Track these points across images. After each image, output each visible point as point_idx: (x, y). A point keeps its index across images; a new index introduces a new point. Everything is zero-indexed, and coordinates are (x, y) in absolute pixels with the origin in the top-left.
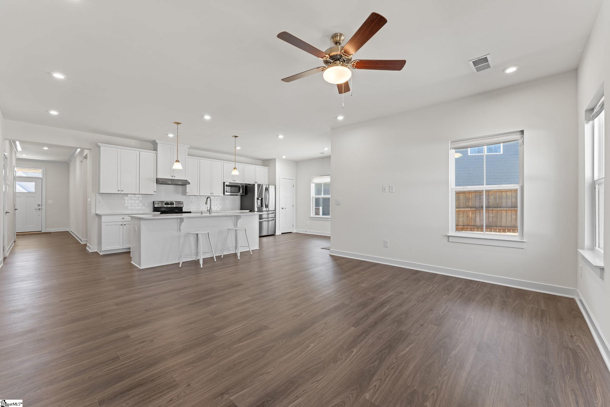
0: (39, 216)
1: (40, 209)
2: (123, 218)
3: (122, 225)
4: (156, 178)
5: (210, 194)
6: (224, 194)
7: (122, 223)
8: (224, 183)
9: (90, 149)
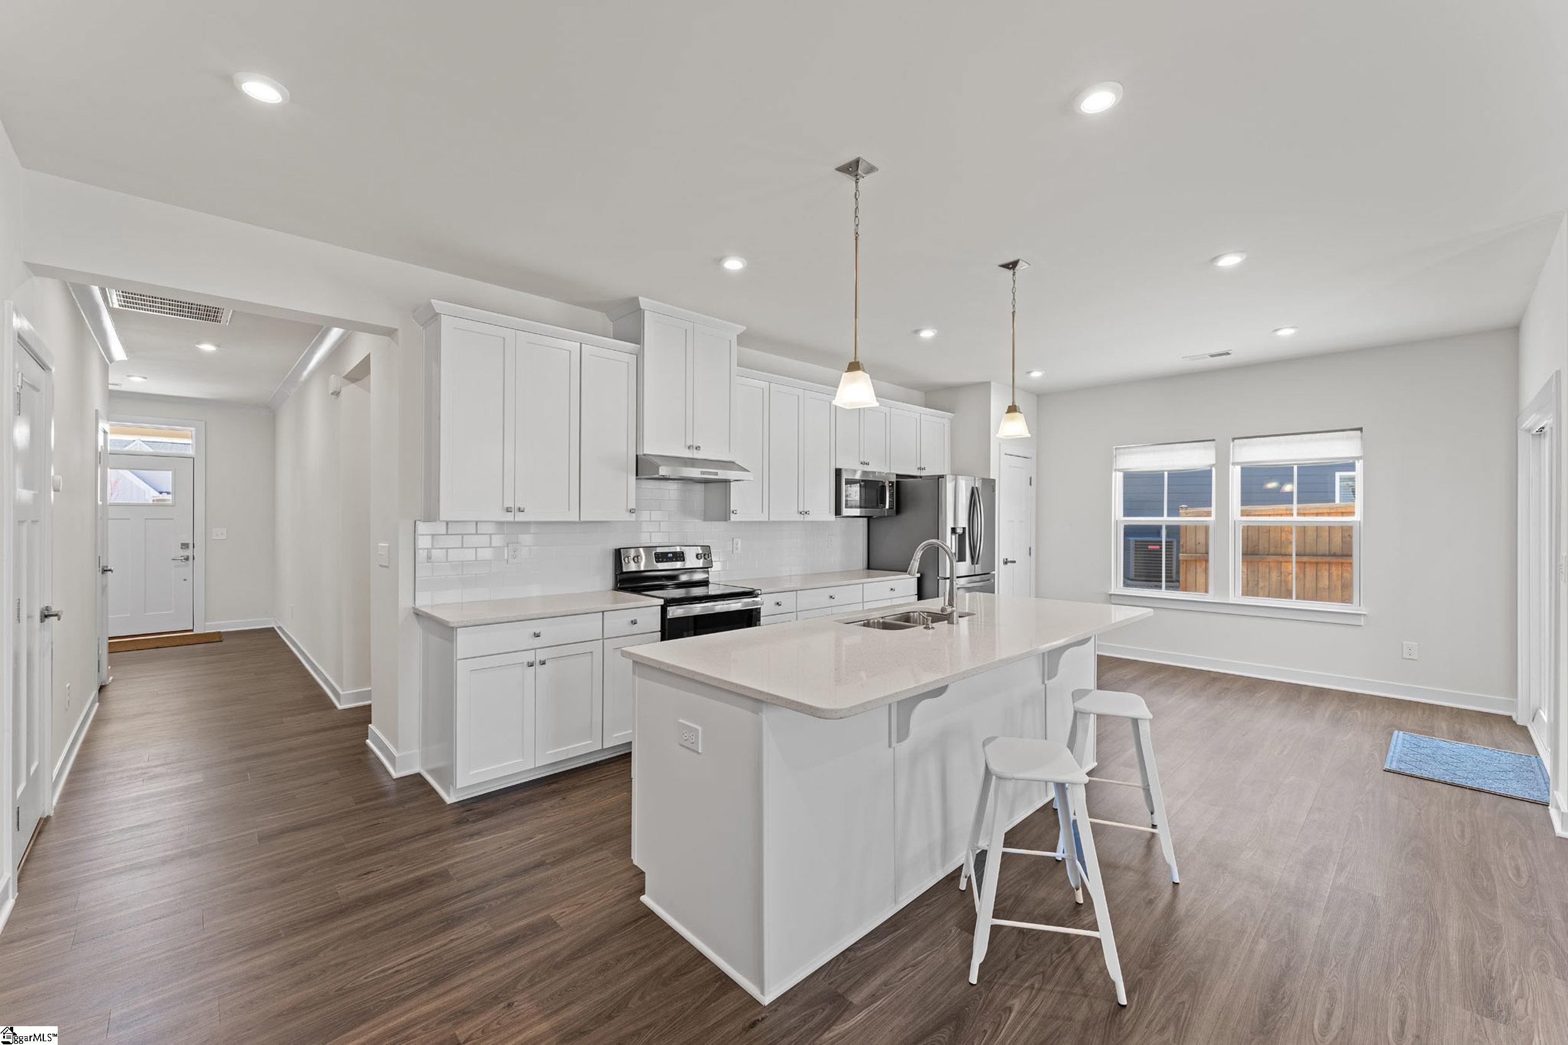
0: (185, 580)
1: (187, 559)
2: (537, 635)
3: (531, 665)
4: (637, 456)
5: (799, 515)
6: (838, 512)
7: (529, 657)
8: (838, 472)
9: (390, 333)
